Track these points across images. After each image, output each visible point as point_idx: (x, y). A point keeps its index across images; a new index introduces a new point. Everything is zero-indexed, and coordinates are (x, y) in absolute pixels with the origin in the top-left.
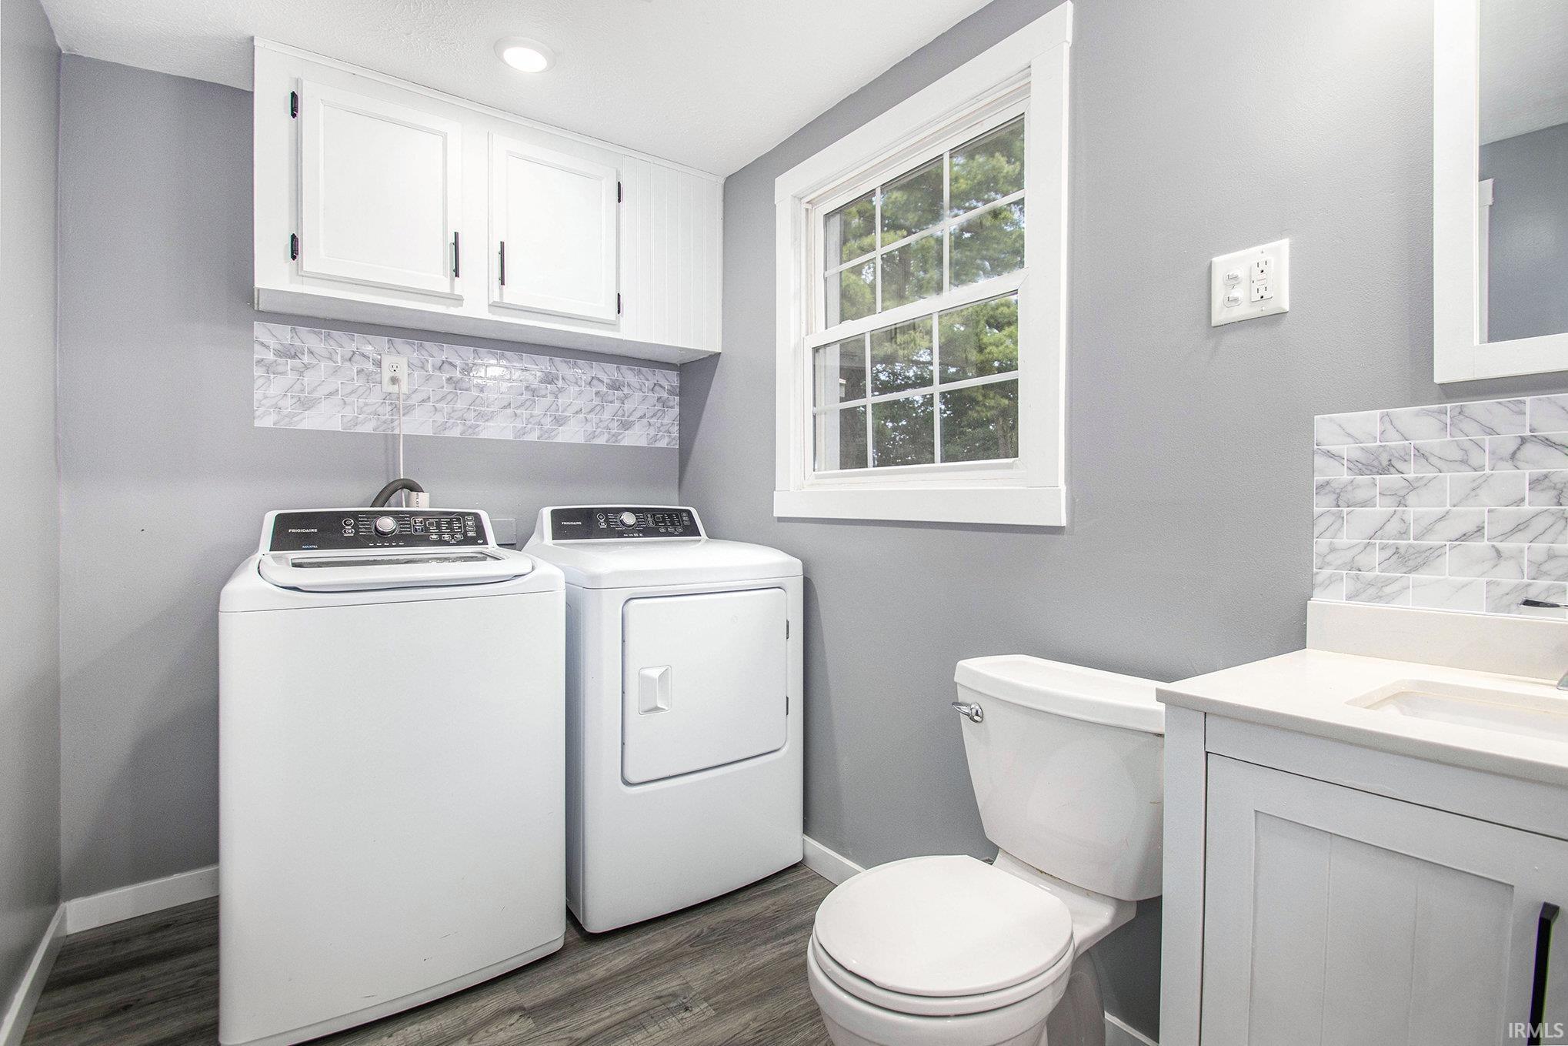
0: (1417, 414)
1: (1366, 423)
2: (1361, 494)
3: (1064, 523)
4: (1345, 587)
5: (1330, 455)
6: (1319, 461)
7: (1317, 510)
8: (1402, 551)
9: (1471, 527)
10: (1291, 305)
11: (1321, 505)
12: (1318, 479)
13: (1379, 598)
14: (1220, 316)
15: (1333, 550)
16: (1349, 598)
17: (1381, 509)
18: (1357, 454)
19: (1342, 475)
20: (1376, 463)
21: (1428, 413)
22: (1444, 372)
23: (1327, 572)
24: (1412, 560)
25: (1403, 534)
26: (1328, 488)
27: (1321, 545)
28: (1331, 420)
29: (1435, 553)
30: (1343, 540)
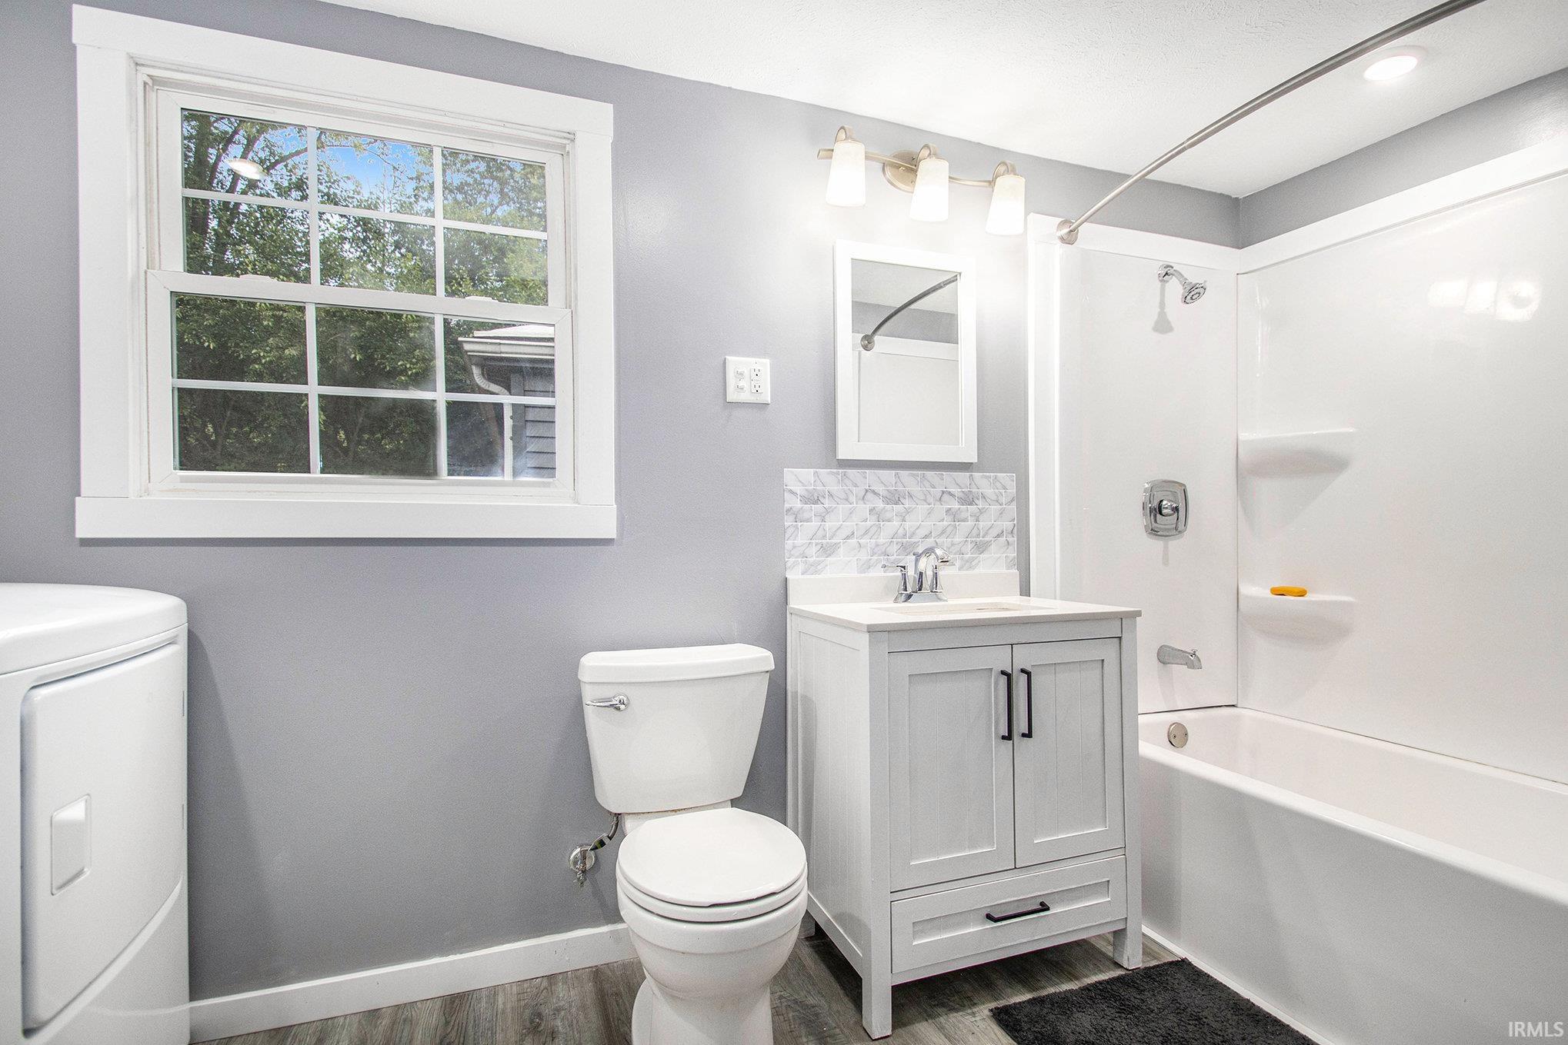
0: (828, 474)
1: (807, 474)
2: (806, 515)
3: (614, 536)
4: (801, 567)
5: (791, 492)
6: (787, 495)
7: (787, 524)
8: (824, 545)
9: (850, 533)
10: (772, 399)
11: (788, 521)
12: (787, 506)
13: (816, 572)
14: (732, 396)
15: (794, 547)
16: (802, 574)
17: (815, 523)
18: (804, 493)
19: (797, 504)
20: (812, 498)
21: (833, 473)
22: (843, 454)
23: (792, 560)
24: (828, 550)
25: (824, 537)
26: (791, 511)
27: (789, 544)
28: (792, 472)
29: (836, 546)
30: (799, 541)
